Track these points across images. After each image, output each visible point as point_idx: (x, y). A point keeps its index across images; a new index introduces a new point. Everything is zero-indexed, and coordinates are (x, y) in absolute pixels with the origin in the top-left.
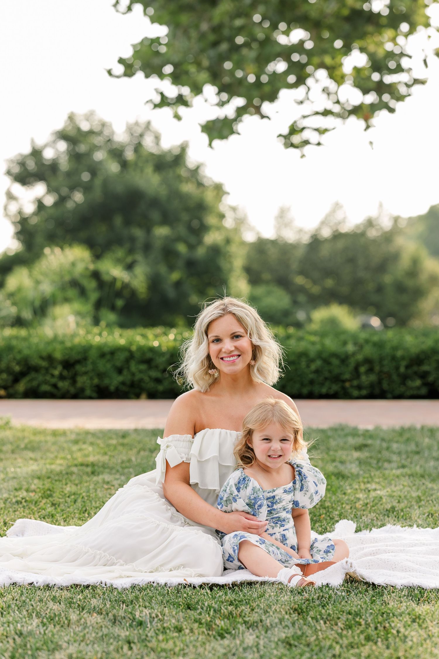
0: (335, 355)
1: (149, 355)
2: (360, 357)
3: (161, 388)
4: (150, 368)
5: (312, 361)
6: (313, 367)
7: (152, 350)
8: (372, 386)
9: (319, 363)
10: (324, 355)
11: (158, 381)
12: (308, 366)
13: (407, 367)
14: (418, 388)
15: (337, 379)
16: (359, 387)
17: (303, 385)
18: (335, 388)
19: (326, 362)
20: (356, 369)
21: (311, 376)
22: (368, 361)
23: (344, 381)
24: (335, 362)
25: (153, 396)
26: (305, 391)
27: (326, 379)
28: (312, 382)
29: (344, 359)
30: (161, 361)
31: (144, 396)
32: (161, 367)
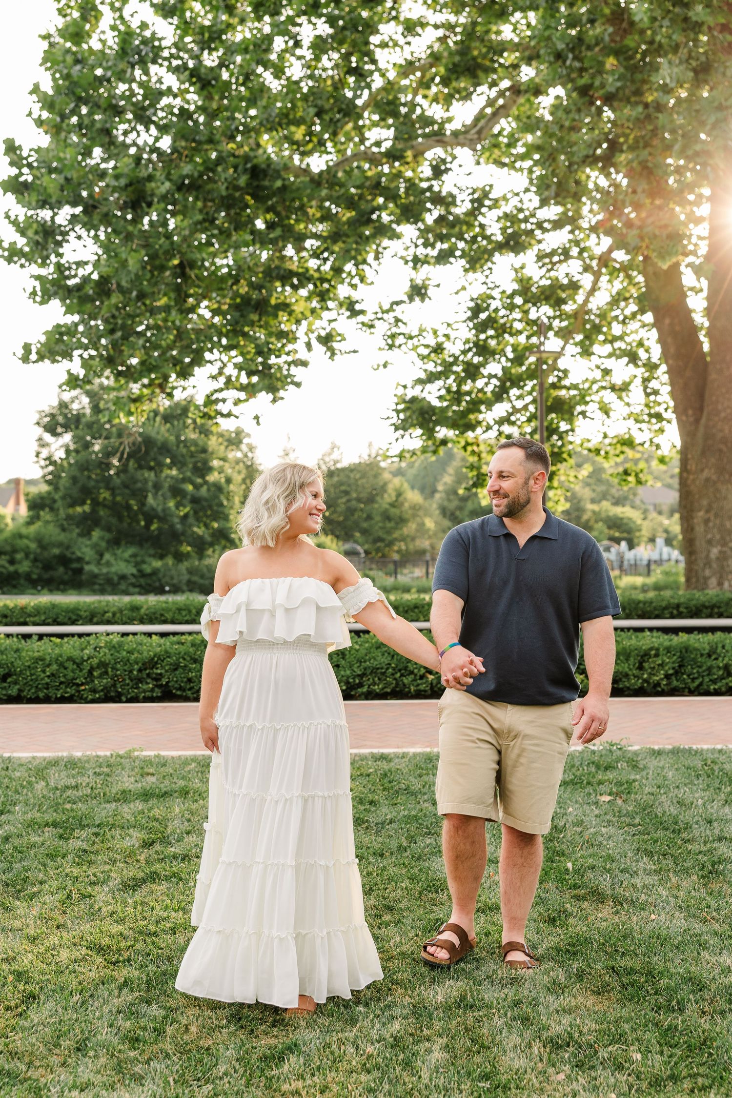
0: (70, 659)
2: (95, 661)
5: (49, 665)
8: (106, 689)
9: (55, 667)
12: (44, 671)
13: (140, 671)
14: (152, 690)
15: (71, 683)
16: (94, 691)
17: (38, 689)
18: (71, 691)
19: (62, 665)
20: (90, 672)
21: (47, 680)
22: (102, 665)
23: (78, 685)
24: (70, 665)
26: (41, 695)
27: (61, 683)
29: (79, 664)
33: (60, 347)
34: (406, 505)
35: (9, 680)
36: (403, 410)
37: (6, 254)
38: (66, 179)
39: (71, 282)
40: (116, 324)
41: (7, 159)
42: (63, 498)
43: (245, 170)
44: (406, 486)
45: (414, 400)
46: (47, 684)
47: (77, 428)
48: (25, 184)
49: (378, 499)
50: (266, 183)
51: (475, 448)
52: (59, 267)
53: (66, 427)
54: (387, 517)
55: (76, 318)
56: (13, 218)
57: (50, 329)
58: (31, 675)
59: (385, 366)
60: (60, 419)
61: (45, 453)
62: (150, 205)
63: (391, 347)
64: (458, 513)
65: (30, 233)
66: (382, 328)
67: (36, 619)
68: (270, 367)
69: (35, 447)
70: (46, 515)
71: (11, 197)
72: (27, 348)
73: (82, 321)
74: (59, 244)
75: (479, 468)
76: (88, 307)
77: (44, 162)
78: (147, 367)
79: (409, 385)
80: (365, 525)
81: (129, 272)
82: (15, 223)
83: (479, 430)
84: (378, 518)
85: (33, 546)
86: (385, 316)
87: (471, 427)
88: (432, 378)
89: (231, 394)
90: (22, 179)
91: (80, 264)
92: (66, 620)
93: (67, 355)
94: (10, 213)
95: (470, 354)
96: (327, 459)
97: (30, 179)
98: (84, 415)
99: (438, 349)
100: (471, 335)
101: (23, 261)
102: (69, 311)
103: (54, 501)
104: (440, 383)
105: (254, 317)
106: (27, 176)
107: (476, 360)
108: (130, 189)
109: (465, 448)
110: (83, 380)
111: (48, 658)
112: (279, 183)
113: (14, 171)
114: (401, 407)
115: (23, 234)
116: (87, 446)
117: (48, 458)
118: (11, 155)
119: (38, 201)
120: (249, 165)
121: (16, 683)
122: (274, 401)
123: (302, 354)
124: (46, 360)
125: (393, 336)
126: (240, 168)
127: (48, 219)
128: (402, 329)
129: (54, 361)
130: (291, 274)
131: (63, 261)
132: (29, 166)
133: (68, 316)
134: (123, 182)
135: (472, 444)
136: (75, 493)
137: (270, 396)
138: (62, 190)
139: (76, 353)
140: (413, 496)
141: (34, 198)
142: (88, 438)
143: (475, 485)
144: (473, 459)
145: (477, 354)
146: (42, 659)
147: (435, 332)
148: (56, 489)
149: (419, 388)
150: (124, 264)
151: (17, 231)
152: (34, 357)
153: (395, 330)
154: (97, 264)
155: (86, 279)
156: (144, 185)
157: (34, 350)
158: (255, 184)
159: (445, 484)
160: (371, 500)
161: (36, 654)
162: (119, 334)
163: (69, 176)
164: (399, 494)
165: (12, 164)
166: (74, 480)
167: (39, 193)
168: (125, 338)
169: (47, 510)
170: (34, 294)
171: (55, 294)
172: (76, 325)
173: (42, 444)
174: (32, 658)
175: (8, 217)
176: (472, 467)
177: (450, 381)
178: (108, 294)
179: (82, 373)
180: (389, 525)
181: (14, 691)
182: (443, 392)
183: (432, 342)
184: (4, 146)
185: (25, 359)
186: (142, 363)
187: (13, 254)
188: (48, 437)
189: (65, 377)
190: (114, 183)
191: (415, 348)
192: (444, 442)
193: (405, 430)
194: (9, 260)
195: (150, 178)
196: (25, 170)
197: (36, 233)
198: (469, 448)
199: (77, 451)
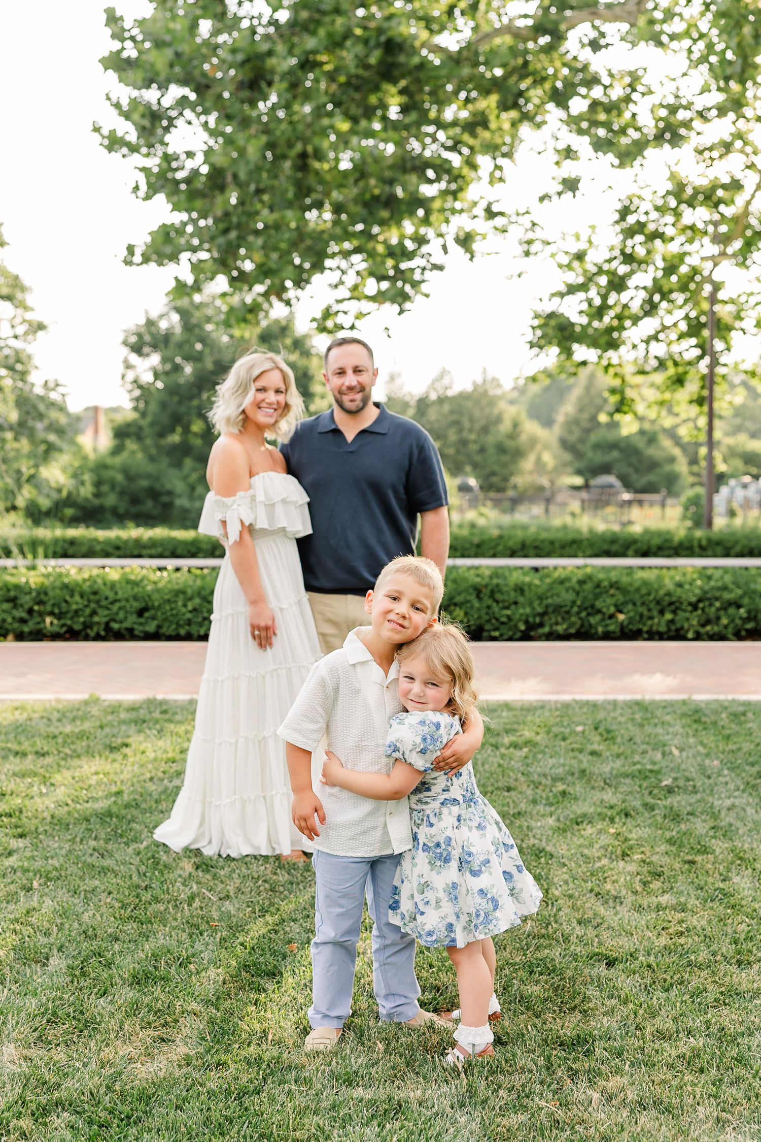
1: (12, 594)
3: (26, 629)
4: (15, 607)
5: (191, 599)
6: (190, 607)
7: (17, 587)
9: (197, 601)
10: (203, 593)
11: (23, 621)
12: (185, 606)
17: (179, 625)
21: (189, 616)
25: (20, 637)
26: (182, 632)
28: (189, 622)
30: (26, 600)
31: (10, 637)
32: (26, 607)
33: (168, 250)
34: (523, 437)
35: (147, 615)
36: (540, 327)
37: (106, 142)
38: (178, 55)
39: (180, 175)
40: (231, 222)
41: (109, 32)
42: (152, 424)
43: (378, 45)
44: (523, 416)
45: (552, 315)
46: (189, 620)
47: (166, 347)
48: (128, 61)
49: (493, 429)
50: (402, 59)
51: (618, 370)
52: (167, 158)
53: (155, 347)
54: (501, 449)
55: (184, 216)
56: (114, 100)
57: (155, 228)
58: (172, 609)
59: (519, 276)
60: (147, 338)
61: (131, 375)
62: (270, 84)
63: (527, 254)
64: (580, 447)
65: (136, 116)
66: (517, 233)
67: (153, 552)
68: (403, 272)
69: (121, 368)
70: (131, 445)
71: (112, 75)
72: (131, 249)
73: (191, 220)
74: (167, 130)
75: (622, 392)
76: (199, 203)
77: (150, 34)
78: (263, 272)
79: (546, 297)
80: (478, 458)
81: (247, 162)
82: (117, 106)
83: (623, 349)
84: (491, 451)
85: (119, 478)
86: (521, 219)
87: (614, 345)
88: (572, 289)
89: (353, 307)
90: (125, 55)
91: (190, 155)
92: (185, 553)
93: (174, 258)
94: (111, 96)
95: (615, 264)
96: (438, 385)
97: (134, 54)
98: (173, 334)
99: (580, 257)
100: (617, 240)
101: (125, 150)
102: (176, 208)
103: (141, 428)
104: (581, 295)
105: (385, 214)
106: (131, 52)
107: (622, 270)
108: (248, 66)
109: (606, 368)
110: (192, 287)
111: (189, 591)
112: (416, 60)
113: (116, 45)
114: (536, 322)
115: (127, 116)
116: (177, 368)
117: (135, 382)
118: (113, 26)
119: (144, 80)
120: (383, 39)
121: (153, 618)
122: (401, 312)
123: (438, 257)
124: (153, 265)
125: (529, 242)
126: (372, 42)
127: (154, 101)
128: (538, 234)
129: (160, 264)
130: (428, 164)
131: (170, 150)
132: (132, 38)
133: (176, 213)
134: (240, 57)
135: (613, 366)
136: (165, 419)
137: (396, 308)
138: (171, 66)
139: (185, 256)
140: (531, 428)
141: (139, 75)
142: (178, 360)
143: (618, 410)
144: (617, 382)
145: (624, 262)
146: (183, 592)
147: (578, 238)
148: (144, 414)
149: (557, 300)
150: (242, 152)
151: (120, 115)
152: (138, 258)
153: (530, 235)
154: (208, 153)
155: (195, 173)
156: (263, 61)
157: (138, 252)
158: (390, 59)
159: (567, 414)
160: (485, 430)
161: (176, 587)
162: (233, 234)
163: (180, 49)
164: (516, 425)
165: (113, 36)
166: (163, 405)
167: (146, 71)
168: (241, 238)
169: (134, 438)
170: (136, 188)
171: (163, 187)
172: (184, 224)
173: (128, 366)
174: (171, 591)
175: (108, 99)
176: (613, 391)
177: (593, 293)
178: (222, 188)
179: (190, 279)
180: (505, 458)
181: (151, 627)
182: (585, 306)
183: (574, 248)
184: (105, 16)
185: (128, 263)
186: (259, 266)
187: (114, 143)
188: (134, 358)
189: (173, 284)
190: (230, 58)
191: (553, 255)
192: (584, 363)
193: (541, 348)
194: (110, 148)
195: (270, 53)
196: (129, 44)
197: (143, 116)
198: (611, 371)
199: (167, 373)
